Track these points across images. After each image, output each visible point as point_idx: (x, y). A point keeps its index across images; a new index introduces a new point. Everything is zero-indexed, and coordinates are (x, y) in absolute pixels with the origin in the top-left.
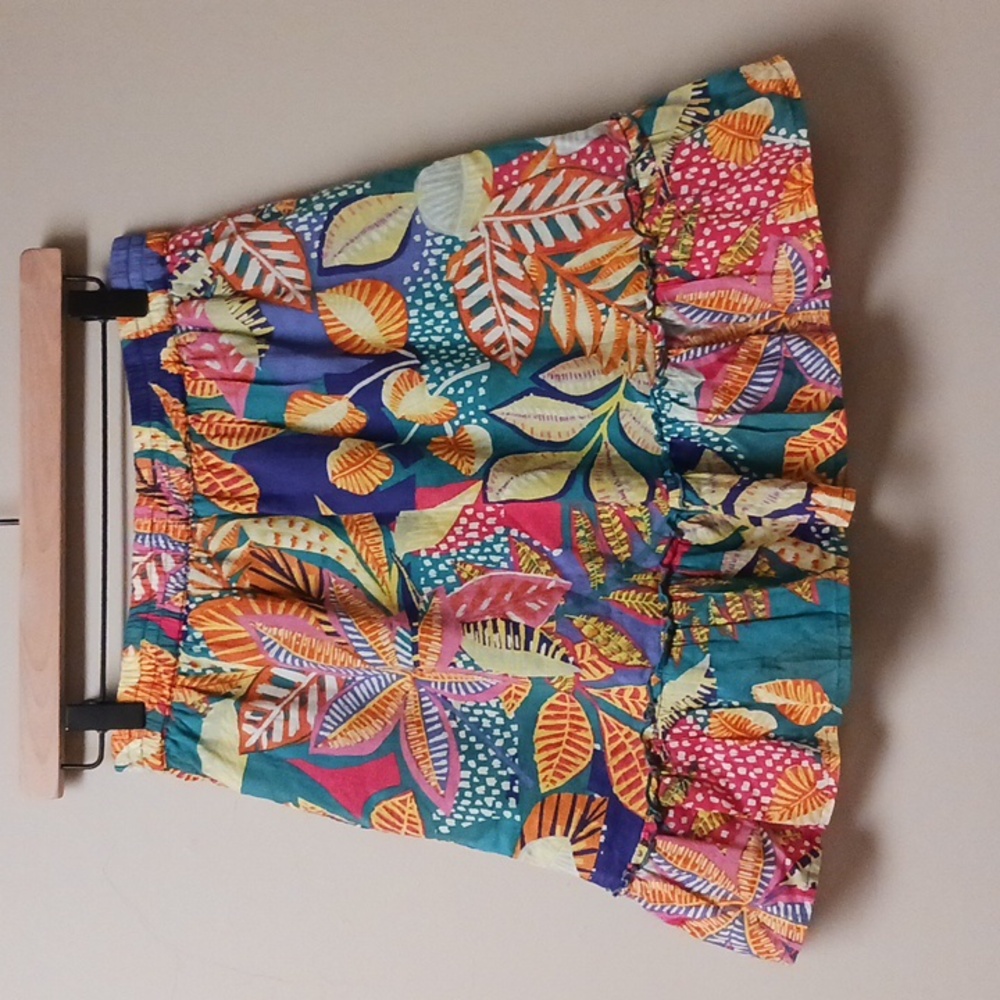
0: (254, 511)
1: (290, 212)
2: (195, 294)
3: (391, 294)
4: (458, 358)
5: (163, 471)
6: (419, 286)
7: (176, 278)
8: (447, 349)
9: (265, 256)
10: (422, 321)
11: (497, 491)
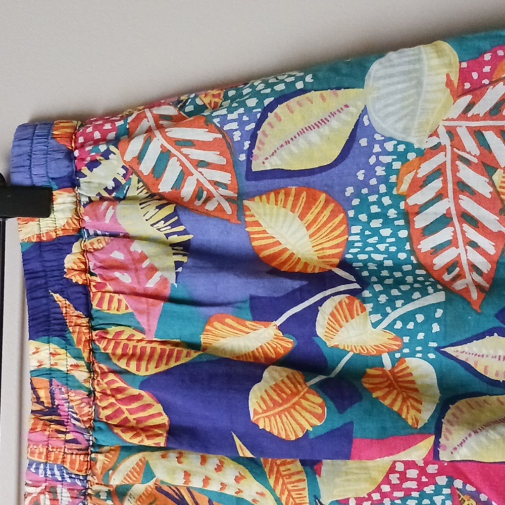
0: (162, 445)
1: (216, 107)
2: (106, 194)
3: (331, 207)
4: (405, 283)
5: (62, 393)
6: (364, 199)
7: (85, 176)
8: (391, 269)
9: (186, 156)
10: (364, 238)
11: (451, 449)
